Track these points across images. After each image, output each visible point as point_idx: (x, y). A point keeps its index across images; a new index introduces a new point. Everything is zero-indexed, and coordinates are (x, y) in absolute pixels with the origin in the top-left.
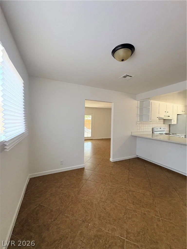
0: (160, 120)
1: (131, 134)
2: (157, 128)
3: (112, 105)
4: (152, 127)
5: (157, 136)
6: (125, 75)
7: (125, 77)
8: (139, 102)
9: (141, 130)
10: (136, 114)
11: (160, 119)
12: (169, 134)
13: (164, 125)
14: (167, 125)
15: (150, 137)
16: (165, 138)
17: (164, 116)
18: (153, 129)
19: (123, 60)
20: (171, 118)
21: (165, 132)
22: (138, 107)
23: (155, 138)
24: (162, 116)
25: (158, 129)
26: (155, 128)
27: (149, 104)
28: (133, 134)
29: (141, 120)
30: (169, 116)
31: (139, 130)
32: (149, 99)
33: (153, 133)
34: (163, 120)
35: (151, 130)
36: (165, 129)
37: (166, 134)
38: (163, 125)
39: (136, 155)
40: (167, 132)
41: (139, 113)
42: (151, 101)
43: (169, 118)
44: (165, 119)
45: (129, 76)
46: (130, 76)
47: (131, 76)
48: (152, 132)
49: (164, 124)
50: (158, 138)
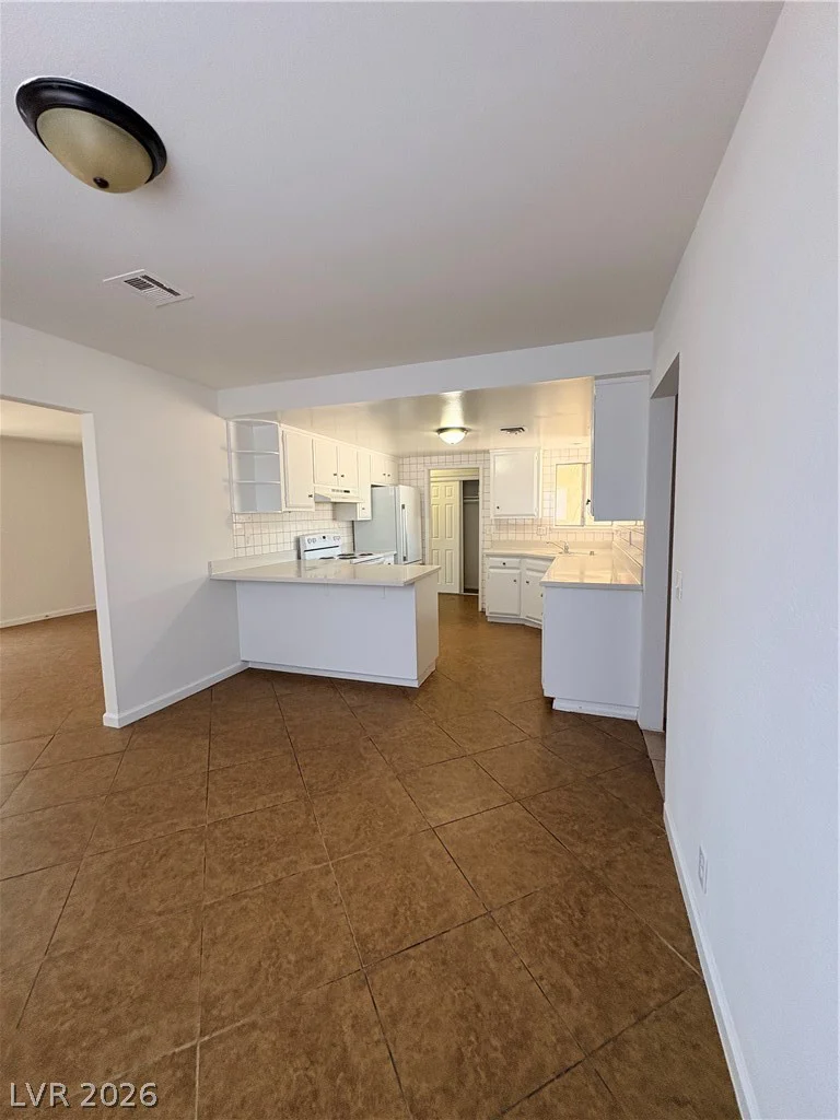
0: (321, 507)
1: (210, 571)
2: (311, 537)
3: (81, 427)
4: (294, 535)
5: (315, 568)
6: (137, 273)
7: (139, 283)
8: (231, 424)
9: (250, 551)
10: (225, 480)
11: (320, 501)
12: (350, 556)
13: (336, 524)
14: (344, 525)
15: (291, 575)
16: (338, 571)
17: (333, 490)
18: (298, 541)
19: (102, 184)
20: (353, 497)
21: (338, 551)
22: (228, 450)
23: (308, 576)
24: (326, 492)
25: (314, 541)
26: (306, 538)
27: (274, 440)
28: (217, 573)
29: (248, 505)
30: (348, 492)
31: (241, 553)
32: (273, 415)
33: (299, 558)
34: (329, 507)
35: (291, 547)
36: (340, 538)
37: (343, 557)
38: (332, 526)
39: (239, 664)
40: (346, 551)
41: (235, 477)
42: (283, 428)
43: (348, 498)
44: (335, 503)
45: (161, 286)
46: (165, 288)
47: (170, 291)
48: (295, 553)
49: (334, 519)
50: (319, 574)
